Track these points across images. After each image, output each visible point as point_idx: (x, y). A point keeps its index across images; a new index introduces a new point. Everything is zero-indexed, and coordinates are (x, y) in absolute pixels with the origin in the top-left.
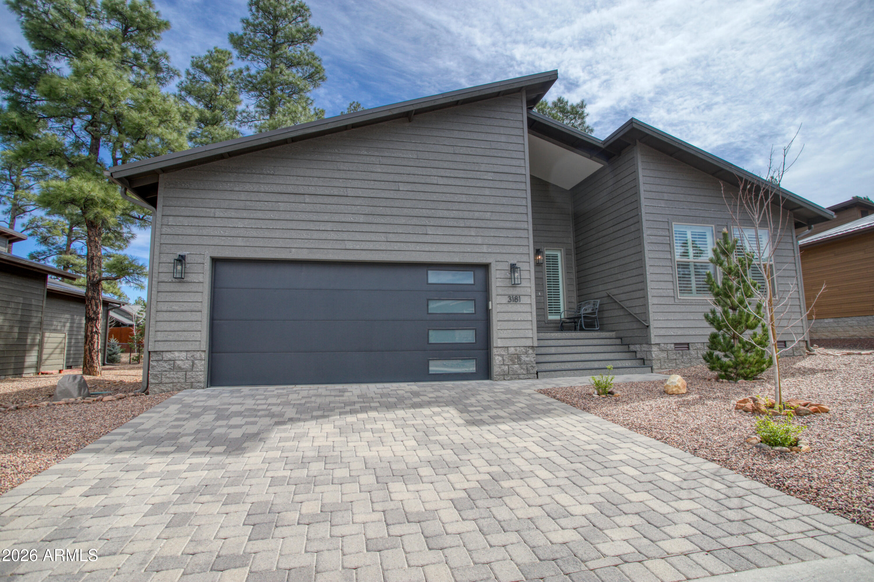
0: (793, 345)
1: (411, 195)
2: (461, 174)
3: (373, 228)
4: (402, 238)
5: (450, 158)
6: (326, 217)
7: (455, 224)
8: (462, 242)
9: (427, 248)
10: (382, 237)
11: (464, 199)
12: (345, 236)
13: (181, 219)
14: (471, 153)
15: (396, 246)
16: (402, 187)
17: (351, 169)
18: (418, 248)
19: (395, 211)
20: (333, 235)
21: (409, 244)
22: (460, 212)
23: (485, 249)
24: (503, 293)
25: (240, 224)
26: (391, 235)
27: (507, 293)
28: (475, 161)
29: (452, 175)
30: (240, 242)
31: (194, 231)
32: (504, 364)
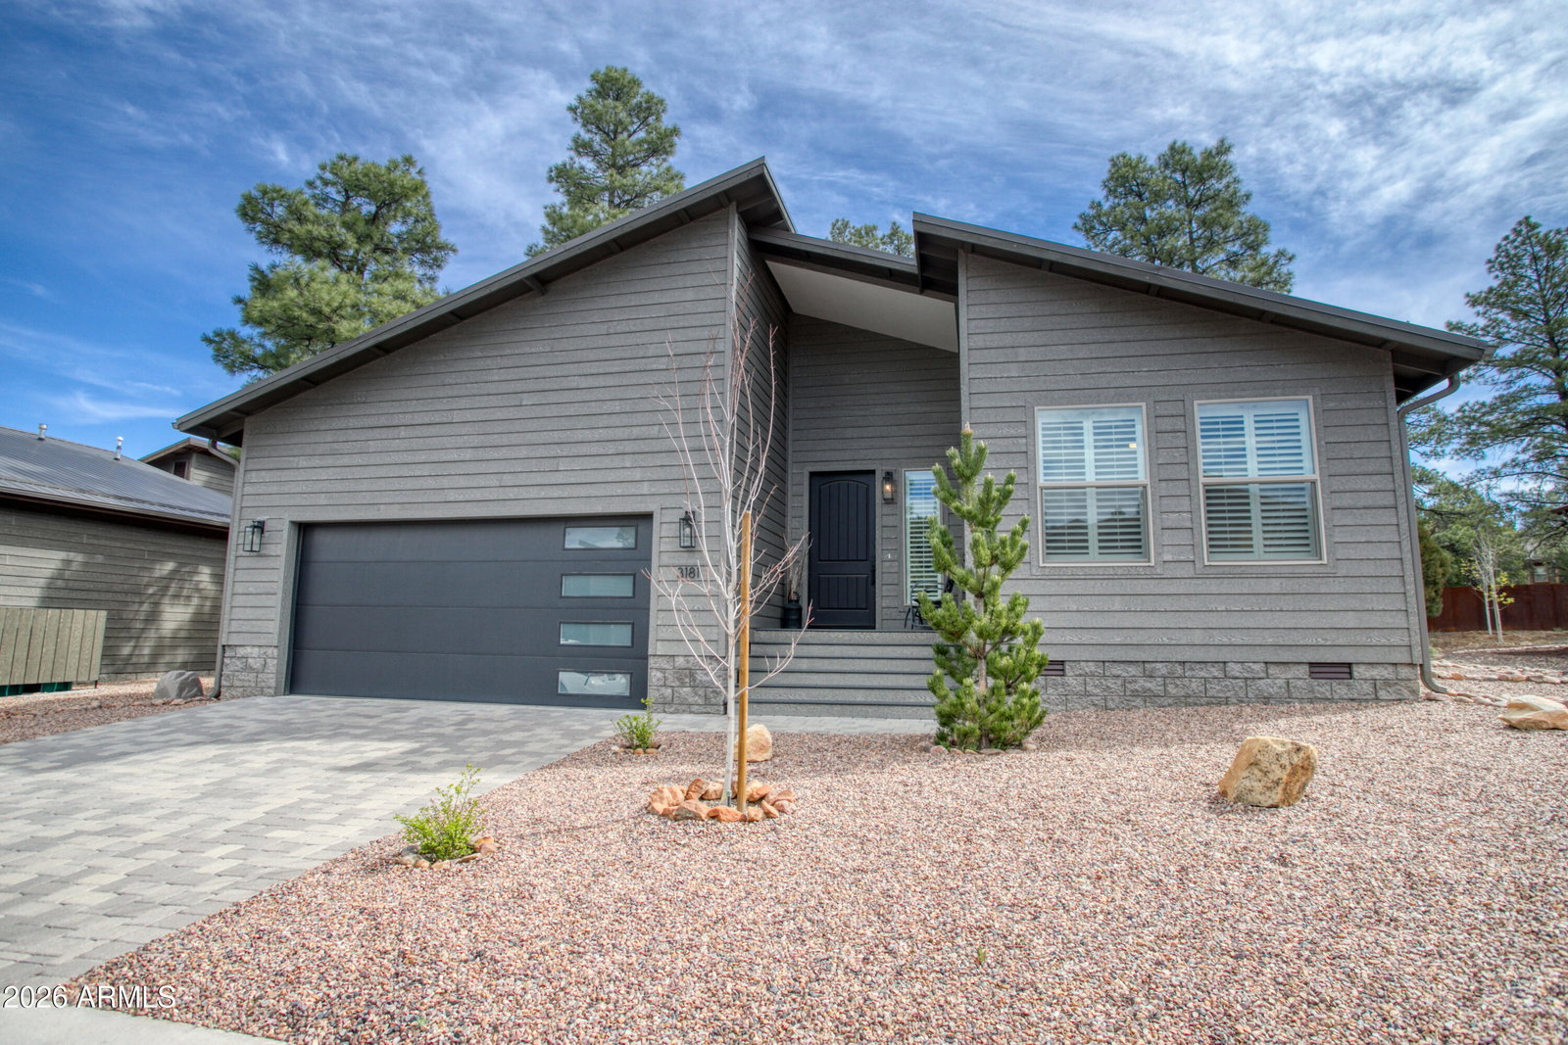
0: (1375, 673)
1: (538, 411)
2: (616, 367)
3: (483, 467)
4: (522, 479)
5: (600, 342)
6: (423, 457)
7: (602, 451)
8: (610, 480)
9: (556, 492)
10: (494, 481)
11: (617, 407)
12: (445, 482)
13: (263, 473)
14: (634, 329)
15: (512, 493)
16: (527, 400)
17: (459, 381)
18: (543, 494)
19: (514, 439)
20: (431, 483)
21: (531, 489)
22: (610, 431)
23: (645, 488)
24: (671, 562)
25: (323, 474)
26: (505, 476)
27: (677, 562)
28: (639, 341)
29: (601, 371)
30: (322, 500)
31: (274, 489)
32: (665, 685)
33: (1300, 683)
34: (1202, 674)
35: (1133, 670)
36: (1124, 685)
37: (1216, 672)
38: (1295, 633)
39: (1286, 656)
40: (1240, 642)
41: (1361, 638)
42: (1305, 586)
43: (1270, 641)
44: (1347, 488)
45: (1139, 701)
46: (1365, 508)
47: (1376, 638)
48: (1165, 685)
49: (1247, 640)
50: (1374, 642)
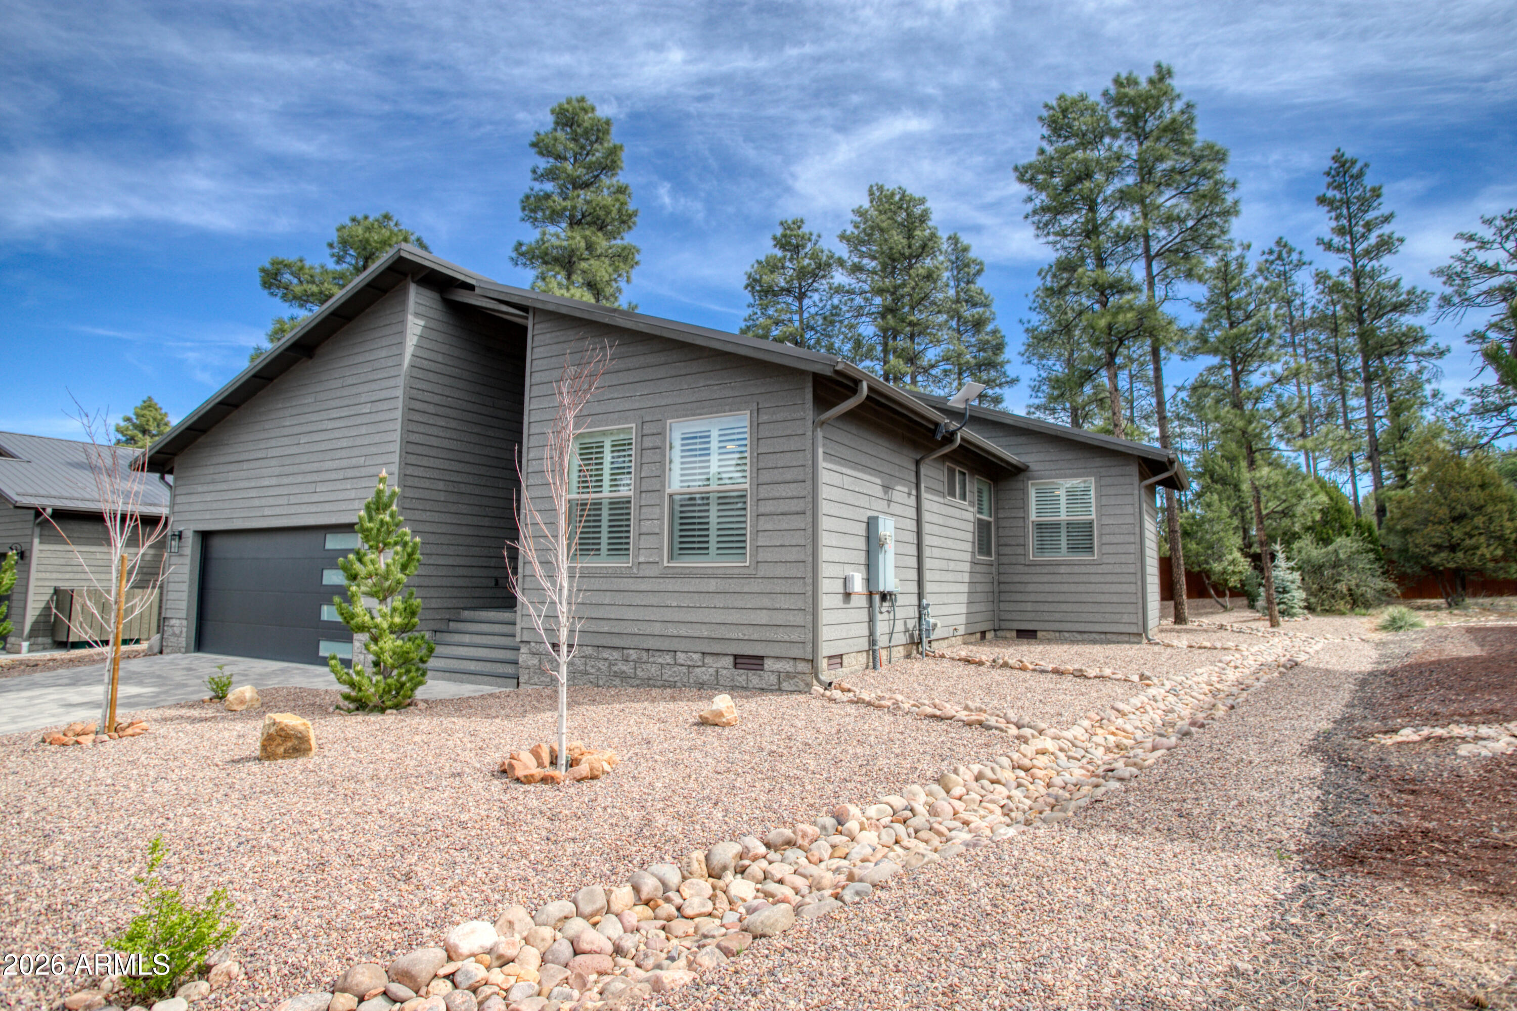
0: (779, 666)
1: (307, 448)
4: (299, 499)
5: (339, 394)
9: (313, 508)
10: (286, 500)
15: (293, 510)
21: (302, 506)
22: (342, 461)
26: (291, 497)
31: (189, 507)
33: (725, 672)
34: (660, 660)
35: (616, 655)
36: (609, 667)
37: (668, 659)
38: (723, 627)
39: (716, 648)
40: (685, 634)
41: (770, 634)
42: (733, 585)
43: (706, 634)
44: (771, 495)
45: (617, 682)
46: (782, 514)
47: (781, 635)
48: (635, 668)
49: (691, 633)
50: (779, 638)
